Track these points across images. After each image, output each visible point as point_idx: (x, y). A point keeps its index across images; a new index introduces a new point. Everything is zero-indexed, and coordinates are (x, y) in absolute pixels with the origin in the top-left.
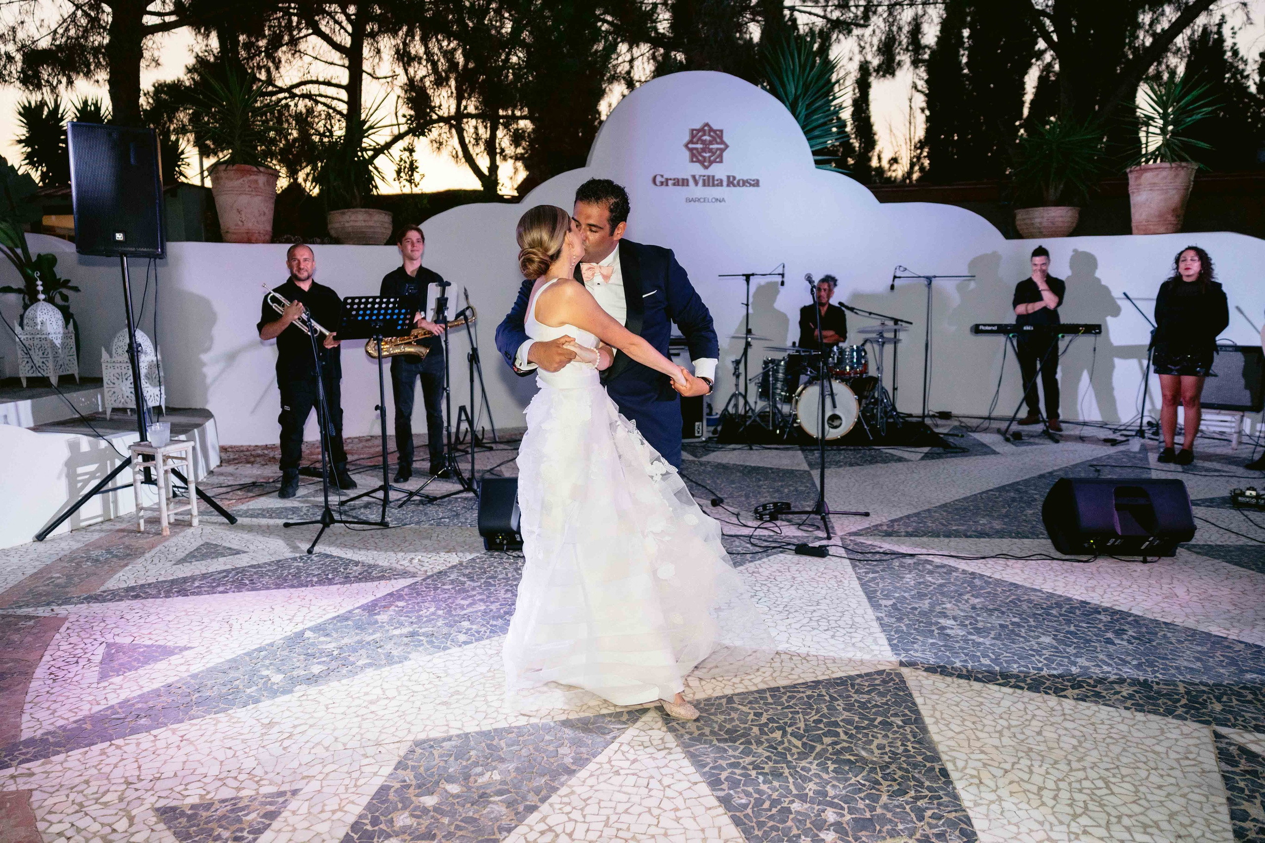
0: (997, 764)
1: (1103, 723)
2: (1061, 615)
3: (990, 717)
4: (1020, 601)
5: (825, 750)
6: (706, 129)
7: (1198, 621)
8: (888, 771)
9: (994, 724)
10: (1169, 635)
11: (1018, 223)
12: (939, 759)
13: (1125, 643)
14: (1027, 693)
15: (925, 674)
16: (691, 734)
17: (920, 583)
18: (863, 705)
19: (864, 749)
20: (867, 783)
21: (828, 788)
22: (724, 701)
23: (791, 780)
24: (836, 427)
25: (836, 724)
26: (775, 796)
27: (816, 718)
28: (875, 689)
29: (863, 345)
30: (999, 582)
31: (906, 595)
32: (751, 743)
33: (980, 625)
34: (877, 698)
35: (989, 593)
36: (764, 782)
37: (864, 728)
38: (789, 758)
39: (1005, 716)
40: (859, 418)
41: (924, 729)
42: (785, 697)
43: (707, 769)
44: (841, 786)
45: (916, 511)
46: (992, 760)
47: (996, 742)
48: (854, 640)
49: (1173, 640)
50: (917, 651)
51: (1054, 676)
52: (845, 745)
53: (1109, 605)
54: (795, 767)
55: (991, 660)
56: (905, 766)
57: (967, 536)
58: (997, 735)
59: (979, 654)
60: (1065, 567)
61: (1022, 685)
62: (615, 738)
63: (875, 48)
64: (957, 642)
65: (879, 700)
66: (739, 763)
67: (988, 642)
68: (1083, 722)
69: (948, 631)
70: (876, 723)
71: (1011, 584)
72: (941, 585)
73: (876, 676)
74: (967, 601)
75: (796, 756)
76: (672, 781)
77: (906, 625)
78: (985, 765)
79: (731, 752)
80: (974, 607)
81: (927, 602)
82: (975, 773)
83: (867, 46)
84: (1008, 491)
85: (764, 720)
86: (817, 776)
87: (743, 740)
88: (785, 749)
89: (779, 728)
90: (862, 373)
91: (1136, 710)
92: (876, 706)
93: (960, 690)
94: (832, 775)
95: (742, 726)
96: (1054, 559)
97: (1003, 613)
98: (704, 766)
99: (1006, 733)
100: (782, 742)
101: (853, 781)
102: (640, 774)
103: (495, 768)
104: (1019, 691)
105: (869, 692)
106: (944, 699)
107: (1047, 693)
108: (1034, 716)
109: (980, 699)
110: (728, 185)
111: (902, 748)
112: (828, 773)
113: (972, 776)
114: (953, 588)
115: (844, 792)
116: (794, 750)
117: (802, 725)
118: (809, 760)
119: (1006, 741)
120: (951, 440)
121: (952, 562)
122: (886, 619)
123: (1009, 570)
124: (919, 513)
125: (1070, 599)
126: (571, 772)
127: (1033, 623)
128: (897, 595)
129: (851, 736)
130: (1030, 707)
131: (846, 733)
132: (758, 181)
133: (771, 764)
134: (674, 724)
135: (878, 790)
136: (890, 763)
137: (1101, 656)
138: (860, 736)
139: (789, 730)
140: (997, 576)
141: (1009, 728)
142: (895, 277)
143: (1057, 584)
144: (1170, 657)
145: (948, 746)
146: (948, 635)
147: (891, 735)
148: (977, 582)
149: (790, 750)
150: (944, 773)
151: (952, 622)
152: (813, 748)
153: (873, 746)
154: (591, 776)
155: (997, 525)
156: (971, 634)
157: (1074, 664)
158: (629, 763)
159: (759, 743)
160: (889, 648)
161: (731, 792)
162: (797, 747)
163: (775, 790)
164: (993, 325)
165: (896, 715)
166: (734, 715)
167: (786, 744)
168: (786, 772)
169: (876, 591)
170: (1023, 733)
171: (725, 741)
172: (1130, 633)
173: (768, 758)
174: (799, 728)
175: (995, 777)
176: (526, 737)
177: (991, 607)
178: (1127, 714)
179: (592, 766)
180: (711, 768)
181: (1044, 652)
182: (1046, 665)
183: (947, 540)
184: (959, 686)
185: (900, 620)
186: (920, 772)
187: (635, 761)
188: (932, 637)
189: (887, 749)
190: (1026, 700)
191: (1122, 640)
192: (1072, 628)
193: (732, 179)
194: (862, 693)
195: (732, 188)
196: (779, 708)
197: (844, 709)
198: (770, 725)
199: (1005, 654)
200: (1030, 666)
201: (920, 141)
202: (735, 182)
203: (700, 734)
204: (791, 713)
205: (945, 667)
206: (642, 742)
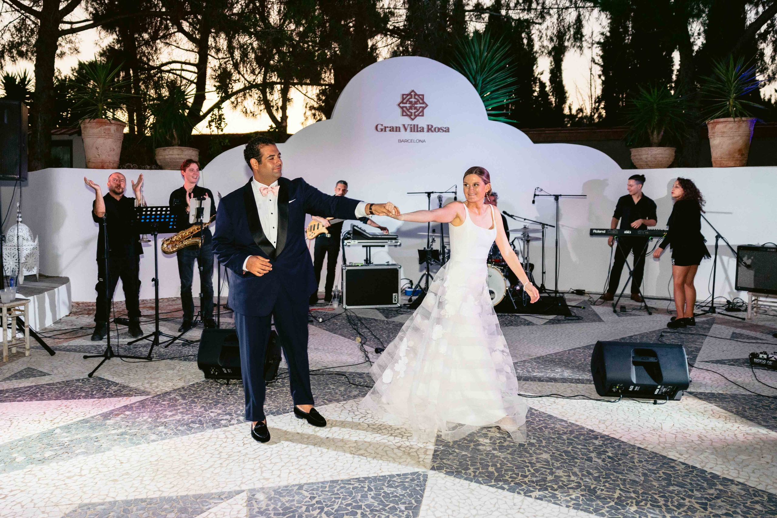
6: (413, 94)
7: (664, 448)
10: (636, 456)
11: (632, 158)
13: (600, 461)
14: (505, 493)
15: (444, 476)
16: (260, 508)
18: (387, 495)
22: (297, 487)
27: (349, 502)
28: (402, 485)
39: (479, 508)
41: (416, 514)
42: (338, 487)
49: (636, 460)
50: (449, 460)
51: (533, 482)
53: (607, 433)
55: (496, 469)
59: (490, 464)
61: (506, 486)
62: (209, 508)
65: (400, 492)
67: (503, 456)
73: (409, 476)
85: (314, 502)
87: (291, 514)
92: (396, 496)
93: (460, 489)
95: (297, 505)
96: (592, 399)
104: (501, 491)
105: (397, 487)
106: (444, 494)
107: (519, 493)
109: (470, 495)
127: (544, 444)
130: (500, 502)
132: (448, 129)
134: (253, 501)
137: (576, 470)
142: (535, 195)
144: (625, 472)
147: (391, 517)
157: (552, 473)
160: (431, 457)
164: (602, 230)
165: (404, 503)
166: (297, 498)
172: (610, 454)
174: (333, 509)
176: (152, 506)
181: (538, 464)
182: (532, 474)
184: (462, 485)
191: (600, 458)
192: (569, 449)
193: (430, 127)
194: (392, 487)
195: (430, 133)
196: (330, 494)
197: (372, 498)
198: (316, 505)
199: (509, 465)
200: (520, 474)
201: (598, 97)
202: (433, 129)
203: (266, 510)
204: (335, 498)
205: (461, 472)
206: (224, 512)
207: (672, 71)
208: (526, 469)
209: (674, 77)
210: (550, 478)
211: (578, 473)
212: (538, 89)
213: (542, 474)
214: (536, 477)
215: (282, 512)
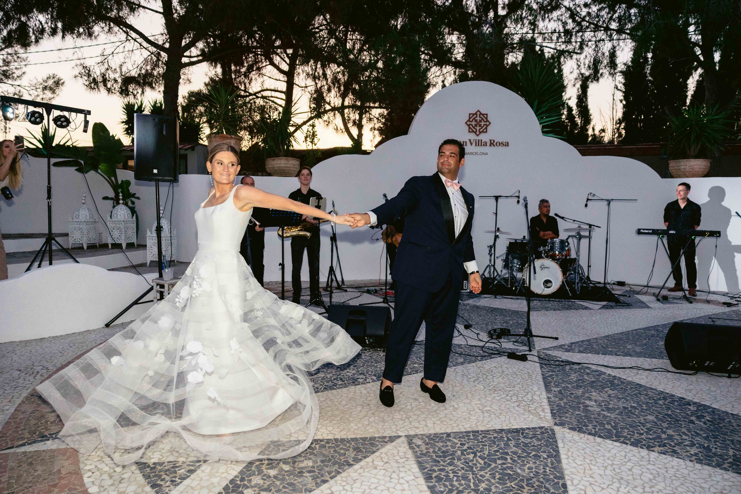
0: (598, 484)
1: (673, 468)
2: (664, 404)
3: (602, 458)
4: (640, 394)
5: (496, 467)
6: (478, 113)
8: (531, 482)
9: (603, 462)
10: (733, 421)
11: (670, 169)
12: (564, 478)
13: (702, 424)
14: (629, 447)
15: (568, 431)
16: (422, 451)
17: (579, 380)
18: (526, 445)
19: (520, 468)
20: (516, 487)
21: (493, 487)
22: (445, 435)
23: (472, 481)
24: (549, 287)
25: (507, 454)
26: (461, 488)
27: (496, 449)
28: (535, 437)
29: (567, 239)
30: (630, 383)
31: (569, 386)
32: (455, 459)
33: (610, 406)
34: (535, 441)
35: (622, 388)
36: (456, 481)
37: (523, 457)
38: (474, 469)
39: (612, 459)
40: (563, 282)
41: (559, 461)
42: (481, 436)
43: (426, 470)
44: (501, 487)
45: (588, 338)
46: (596, 482)
47: (602, 472)
48: (530, 409)
49: (734, 425)
50: (567, 417)
51: (650, 438)
52: (509, 465)
53: (697, 401)
54: (477, 474)
55: (612, 427)
56: (542, 480)
57: (616, 355)
58: (603, 468)
59: (605, 422)
60: (675, 377)
61: (627, 442)
62: (378, 449)
63: (586, 66)
64: (594, 414)
65: (536, 443)
66: (445, 469)
67: (613, 416)
68: (660, 466)
69: (590, 408)
70: (531, 455)
71: (638, 384)
72: (593, 382)
73: (538, 430)
74: (606, 392)
75: (479, 469)
76: (405, 475)
77: (564, 403)
78: (591, 484)
79: (442, 463)
80: (609, 396)
81: (581, 391)
82: (583, 488)
83: (582, 65)
84: (650, 330)
85: (465, 447)
86: (488, 480)
87: (450, 457)
88: (473, 464)
89: (472, 453)
90: (566, 256)
91: (697, 462)
92: (534, 446)
93: (587, 442)
94: (497, 480)
95: (452, 450)
96: (669, 371)
97: (627, 400)
98: (425, 469)
99: (609, 468)
100: (473, 461)
101: (508, 485)
102: (388, 470)
103: (310, 459)
104: (624, 445)
105: (531, 438)
106: (576, 446)
107: (642, 448)
108: (630, 460)
109: (599, 448)
110: (490, 145)
111: (543, 470)
112: (495, 479)
113: (581, 489)
114: (600, 384)
115: (501, 490)
116: (478, 465)
117: (486, 452)
118: (486, 471)
119: (608, 472)
120: (622, 298)
121: (603, 369)
122: (553, 399)
123: (638, 376)
124: (590, 340)
125: (673, 396)
126: (350, 465)
127: (645, 408)
128: (563, 385)
129: (514, 461)
130: (629, 455)
131: (511, 459)
132: (508, 143)
133: (463, 471)
134: (414, 445)
135: (522, 491)
136: (533, 478)
137: (684, 430)
138: (519, 461)
139: (478, 454)
140: (630, 379)
141: (612, 465)
142: (588, 200)
143: (667, 386)
144: (729, 434)
145: (571, 472)
146: (589, 410)
147: (538, 462)
148: (616, 381)
149: (476, 465)
150: (565, 486)
151: (594, 403)
152: (490, 465)
153: (526, 468)
154: (361, 468)
155: (638, 349)
156: (603, 410)
157: (664, 433)
158: (383, 463)
159: (459, 459)
160: (550, 415)
161: (437, 484)
162: (481, 464)
163: (461, 485)
164: (650, 230)
165: (544, 452)
166: (449, 444)
167: (475, 462)
168: (471, 477)
169: (551, 382)
170: (620, 469)
171: (440, 457)
172: (708, 418)
173: (463, 468)
174: (484, 454)
175: (595, 491)
176: (330, 445)
177: (621, 396)
178: (691, 464)
179: (363, 463)
180: (428, 470)
181: (647, 424)
182: (646, 432)
183: (603, 356)
184: (588, 439)
185: (561, 399)
186: (549, 484)
187: (386, 463)
188: (579, 410)
189: (534, 470)
190: (627, 450)
191: (701, 421)
192: (670, 412)
193: (492, 142)
194: (527, 438)
195: (492, 147)
196: (476, 442)
197: (514, 446)
198: (468, 451)
199: (622, 424)
200: (635, 432)
201: (619, 119)
202: (495, 144)
203: (426, 452)
204: (482, 445)
205: (581, 428)
206: (393, 453)
207: (687, 96)
208: (639, 428)
209: (688, 102)
210: (664, 436)
211: (687, 433)
212: (565, 113)
213: (655, 432)
214: (651, 435)
215: (441, 454)
